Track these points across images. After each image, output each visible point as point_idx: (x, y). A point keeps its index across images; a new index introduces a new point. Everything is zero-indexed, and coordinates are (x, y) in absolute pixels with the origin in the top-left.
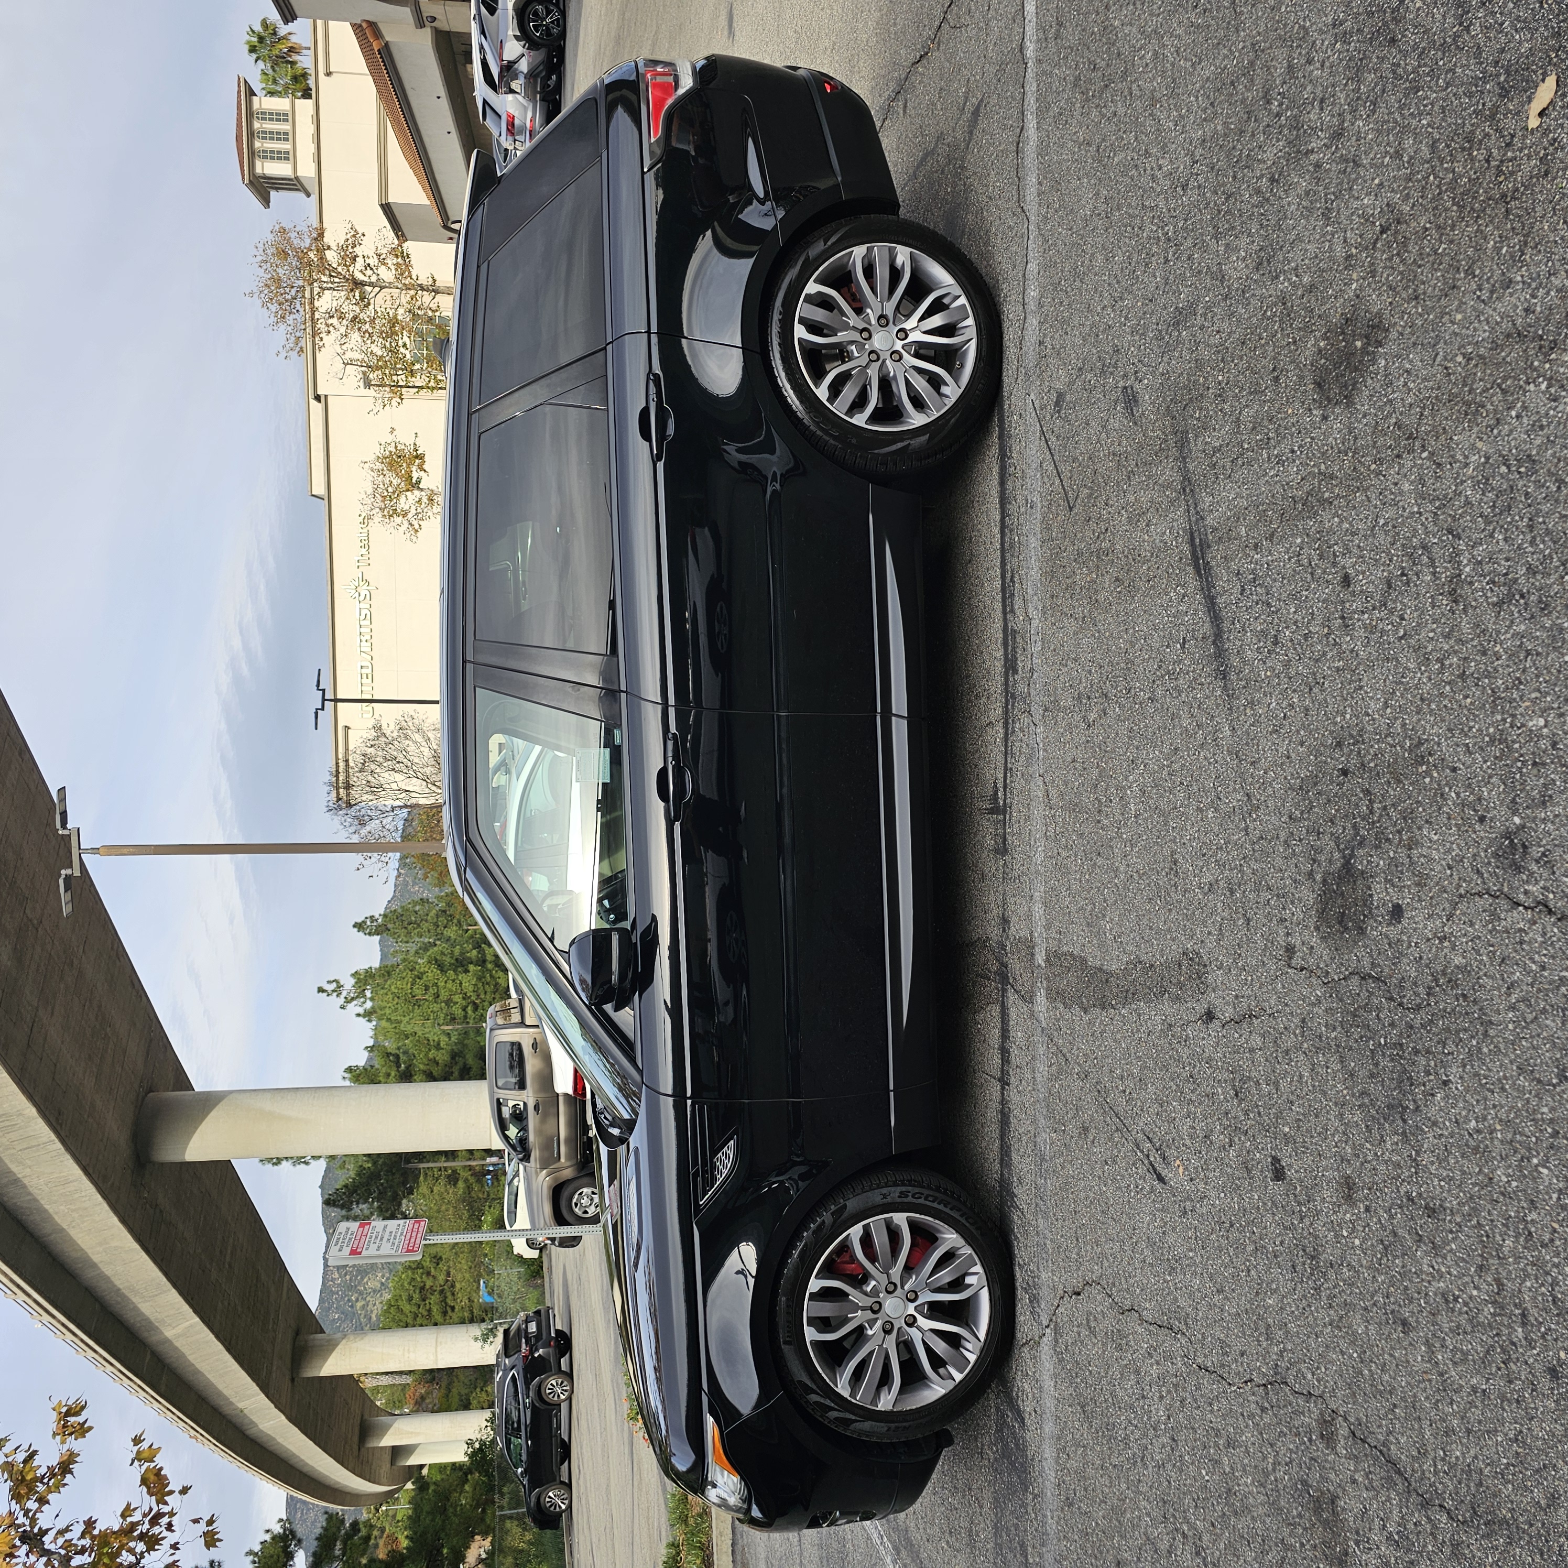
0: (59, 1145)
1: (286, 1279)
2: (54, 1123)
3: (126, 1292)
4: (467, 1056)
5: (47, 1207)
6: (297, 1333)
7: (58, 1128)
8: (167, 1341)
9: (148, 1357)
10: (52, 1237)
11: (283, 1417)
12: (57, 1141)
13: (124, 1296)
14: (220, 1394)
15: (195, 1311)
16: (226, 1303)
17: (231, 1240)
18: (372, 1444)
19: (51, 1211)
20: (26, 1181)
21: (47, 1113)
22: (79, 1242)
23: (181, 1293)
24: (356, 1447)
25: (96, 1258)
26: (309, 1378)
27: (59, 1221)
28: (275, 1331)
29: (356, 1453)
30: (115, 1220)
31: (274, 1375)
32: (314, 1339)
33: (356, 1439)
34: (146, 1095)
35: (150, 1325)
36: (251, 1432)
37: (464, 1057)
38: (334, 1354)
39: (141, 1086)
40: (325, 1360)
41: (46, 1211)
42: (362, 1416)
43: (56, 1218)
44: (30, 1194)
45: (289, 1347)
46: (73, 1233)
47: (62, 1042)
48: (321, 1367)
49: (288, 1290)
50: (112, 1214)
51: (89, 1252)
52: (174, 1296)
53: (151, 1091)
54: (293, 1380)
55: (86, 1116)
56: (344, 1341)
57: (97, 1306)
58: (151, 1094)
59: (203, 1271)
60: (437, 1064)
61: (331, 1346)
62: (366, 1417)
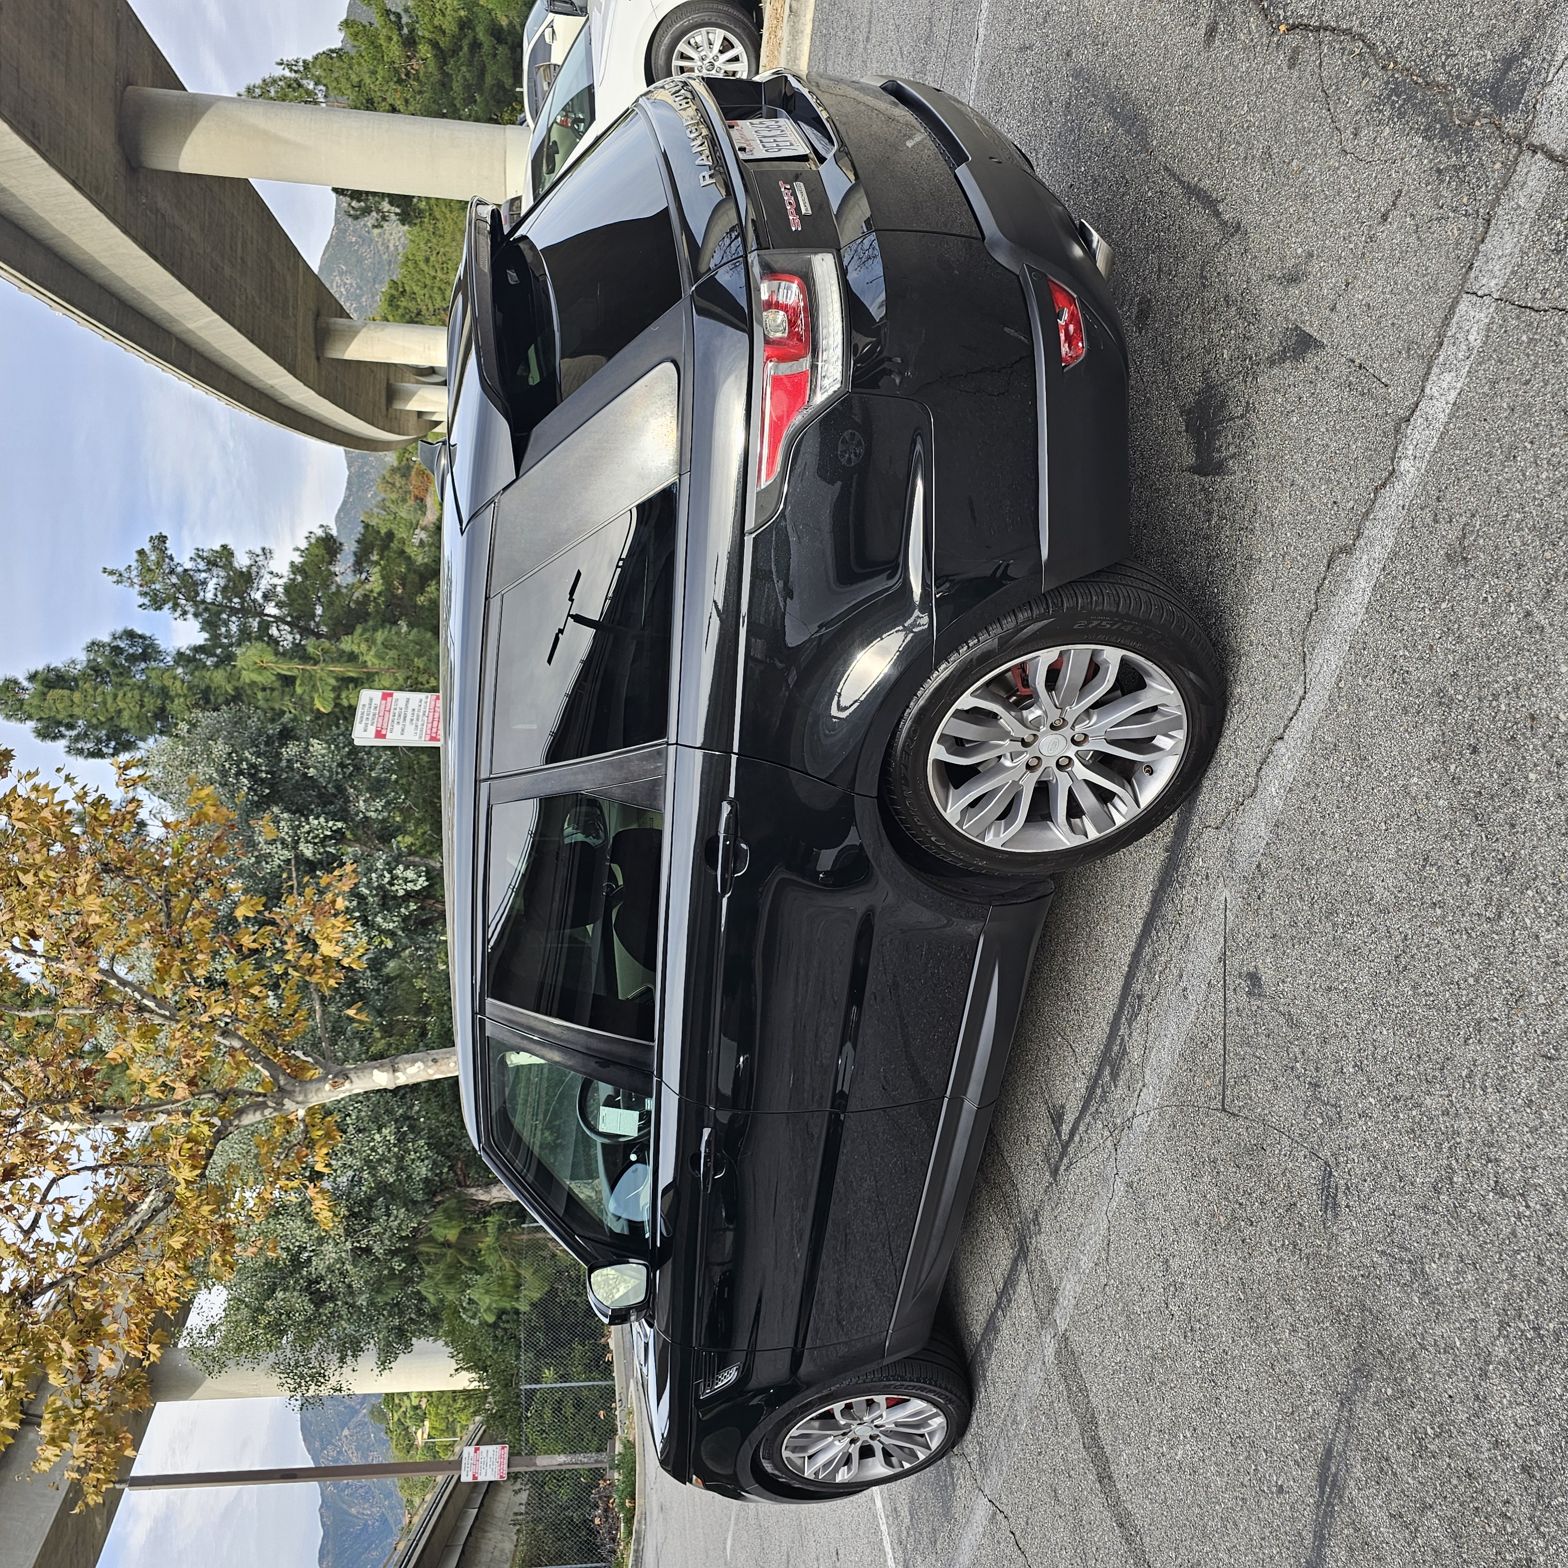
0: (41, 161)
1: (301, 264)
2: (31, 138)
3: (141, 291)
4: (477, 29)
5: (42, 215)
6: (318, 315)
7: (36, 142)
8: (190, 331)
9: (174, 343)
10: (54, 241)
11: (313, 393)
12: (38, 156)
13: (139, 294)
14: (249, 373)
15: (214, 310)
16: (244, 297)
17: (240, 234)
18: (398, 406)
19: (47, 218)
20: (13, 190)
21: (21, 128)
22: (84, 246)
23: (197, 295)
24: (384, 408)
25: (104, 261)
26: (333, 359)
27: (58, 228)
28: (295, 316)
29: (384, 412)
30: (116, 231)
31: (299, 357)
32: (335, 323)
33: (384, 400)
34: (125, 88)
35: (172, 319)
36: (284, 401)
37: (473, 29)
38: (356, 341)
39: (116, 80)
40: (348, 346)
41: (41, 218)
42: (388, 380)
43: (54, 225)
44: (20, 202)
45: (311, 329)
46: (75, 239)
47: (20, 42)
48: (345, 351)
49: (304, 274)
50: (112, 225)
51: (96, 256)
52: (190, 297)
53: (129, 83)
54: (318, 359)
55: (63, 124)
56: (365, 330)
57: (115, 301)
58: (130, 87)
59: (216, 270)
60: (444, 32)
61: (352, 333)
62: (392, 381)
